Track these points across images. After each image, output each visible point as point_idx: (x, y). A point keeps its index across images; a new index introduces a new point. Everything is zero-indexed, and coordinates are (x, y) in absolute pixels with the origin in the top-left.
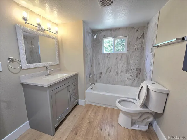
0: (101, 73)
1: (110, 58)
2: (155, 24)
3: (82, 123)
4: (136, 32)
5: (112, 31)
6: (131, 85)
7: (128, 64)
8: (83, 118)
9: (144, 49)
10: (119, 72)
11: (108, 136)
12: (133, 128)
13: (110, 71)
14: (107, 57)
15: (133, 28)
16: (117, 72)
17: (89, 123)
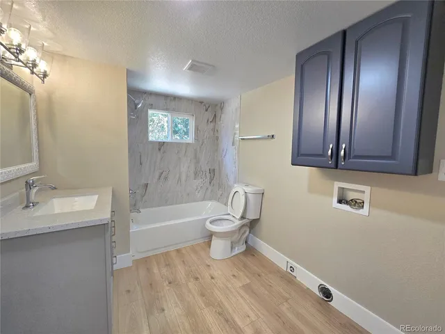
0: (146, 185)
1: (164, 152)
2: (236, 109)
3: (157, 292)
4: (207, 110)
5: (168, 101)
6: (204, 199)
7: (198, 162)
8: (151, 285)
9: (217, 138)
10: (183, 178)
11: (213, 280)
12: (234, 254)
13: (166, 178)
14: (160, 149)
15: (201, 102)
16: (180, 179)
17: (170, 283)
